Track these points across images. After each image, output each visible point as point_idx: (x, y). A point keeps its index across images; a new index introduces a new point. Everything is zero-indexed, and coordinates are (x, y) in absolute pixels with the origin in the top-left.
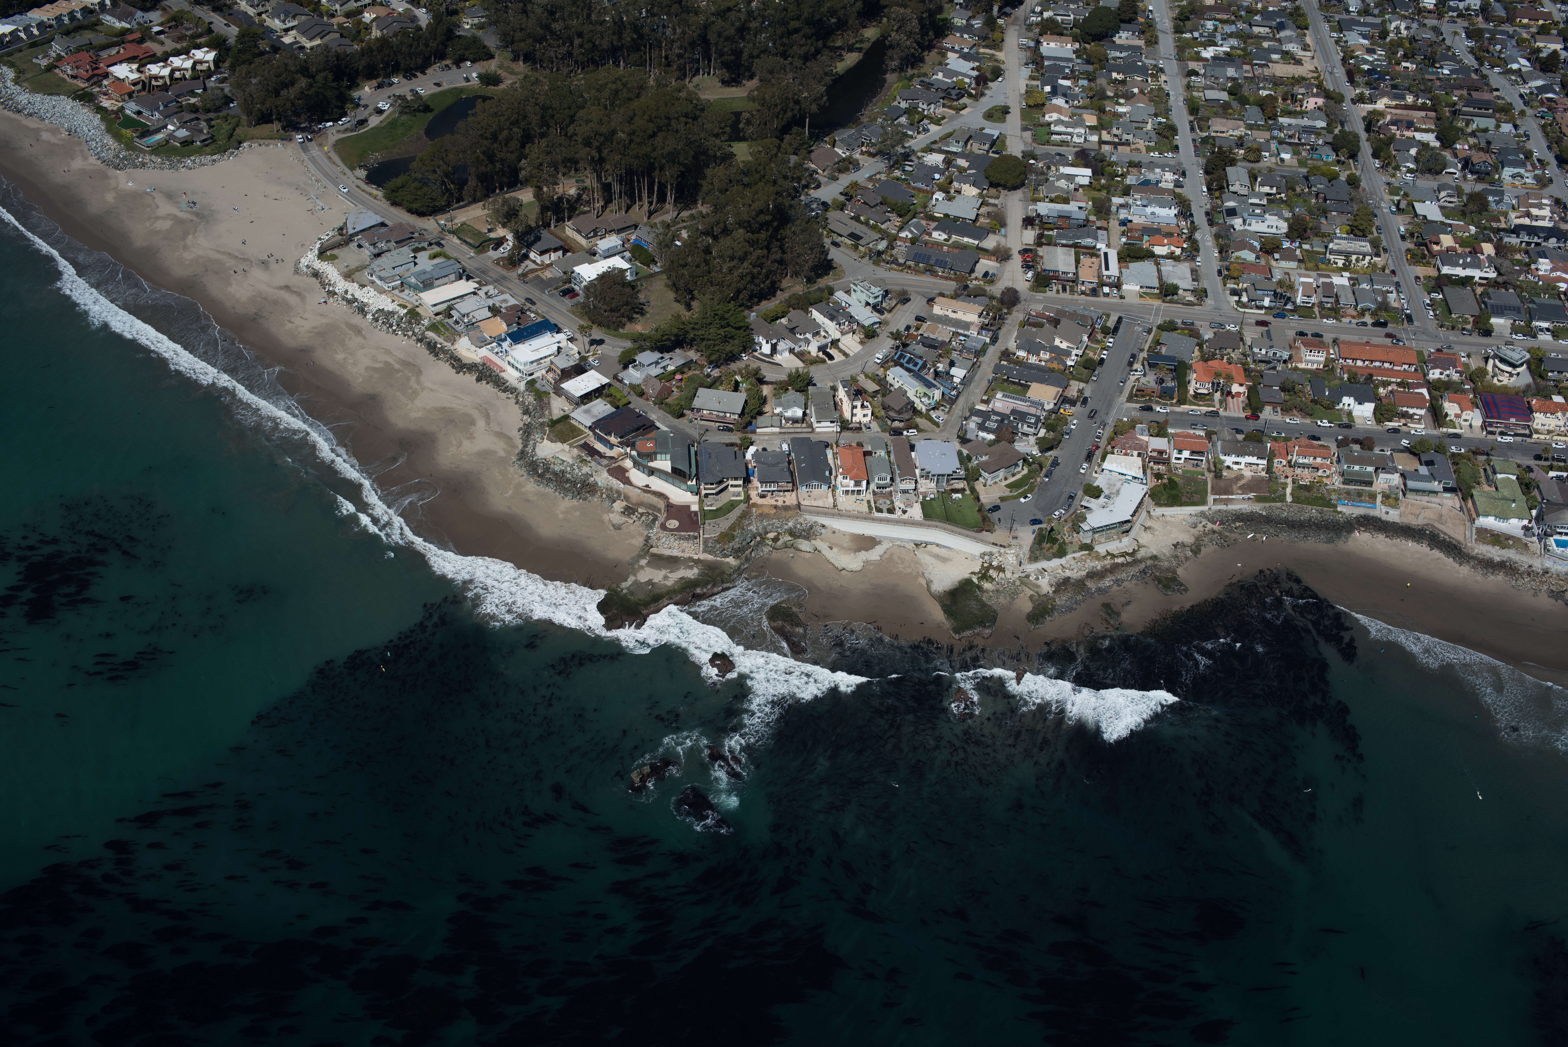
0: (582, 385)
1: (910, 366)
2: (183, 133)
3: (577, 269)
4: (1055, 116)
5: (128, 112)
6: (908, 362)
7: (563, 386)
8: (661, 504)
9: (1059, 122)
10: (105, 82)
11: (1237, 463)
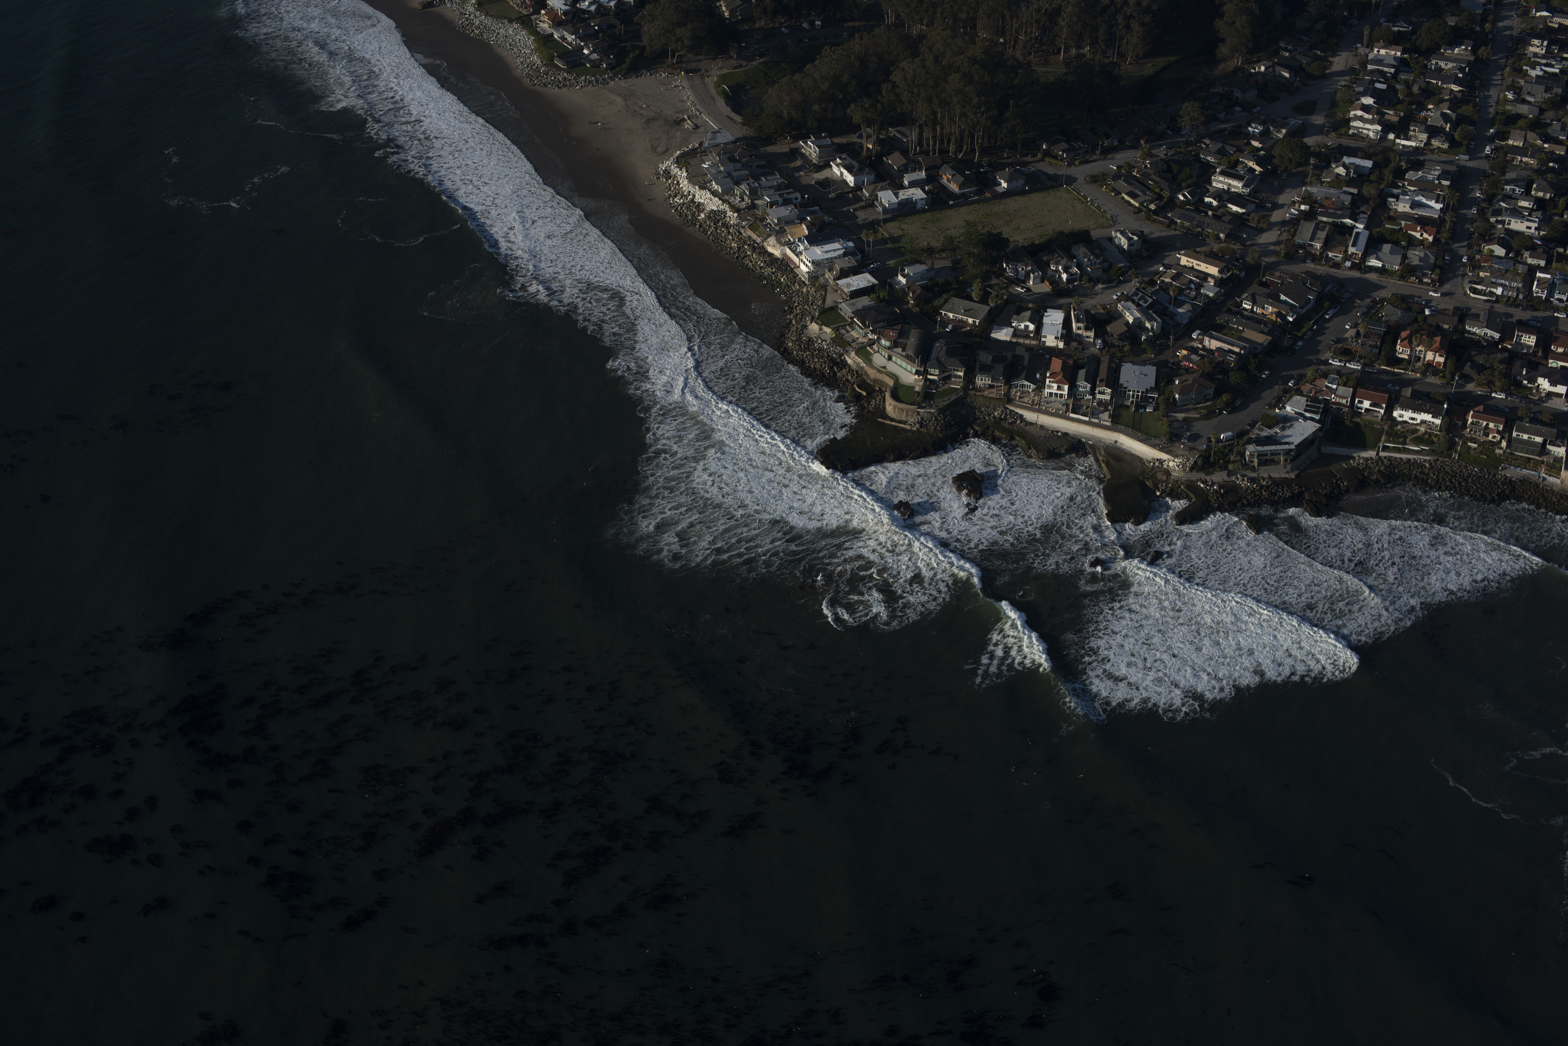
0: (855, 283)
1: (1141, 302)
2: (595, 56)
3: (880, 194)
4: (1359, 113)
5: (556, 36)
6: (1139, 299)
7: (838, 282)
8: (891, 382)
9: (1361, 119)
10: (543, 12)
11: (1413, 419)
